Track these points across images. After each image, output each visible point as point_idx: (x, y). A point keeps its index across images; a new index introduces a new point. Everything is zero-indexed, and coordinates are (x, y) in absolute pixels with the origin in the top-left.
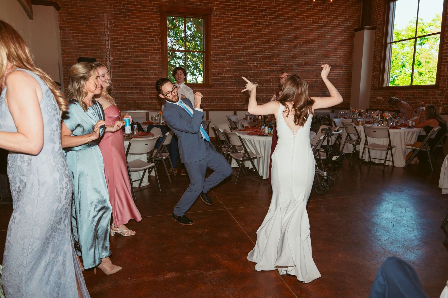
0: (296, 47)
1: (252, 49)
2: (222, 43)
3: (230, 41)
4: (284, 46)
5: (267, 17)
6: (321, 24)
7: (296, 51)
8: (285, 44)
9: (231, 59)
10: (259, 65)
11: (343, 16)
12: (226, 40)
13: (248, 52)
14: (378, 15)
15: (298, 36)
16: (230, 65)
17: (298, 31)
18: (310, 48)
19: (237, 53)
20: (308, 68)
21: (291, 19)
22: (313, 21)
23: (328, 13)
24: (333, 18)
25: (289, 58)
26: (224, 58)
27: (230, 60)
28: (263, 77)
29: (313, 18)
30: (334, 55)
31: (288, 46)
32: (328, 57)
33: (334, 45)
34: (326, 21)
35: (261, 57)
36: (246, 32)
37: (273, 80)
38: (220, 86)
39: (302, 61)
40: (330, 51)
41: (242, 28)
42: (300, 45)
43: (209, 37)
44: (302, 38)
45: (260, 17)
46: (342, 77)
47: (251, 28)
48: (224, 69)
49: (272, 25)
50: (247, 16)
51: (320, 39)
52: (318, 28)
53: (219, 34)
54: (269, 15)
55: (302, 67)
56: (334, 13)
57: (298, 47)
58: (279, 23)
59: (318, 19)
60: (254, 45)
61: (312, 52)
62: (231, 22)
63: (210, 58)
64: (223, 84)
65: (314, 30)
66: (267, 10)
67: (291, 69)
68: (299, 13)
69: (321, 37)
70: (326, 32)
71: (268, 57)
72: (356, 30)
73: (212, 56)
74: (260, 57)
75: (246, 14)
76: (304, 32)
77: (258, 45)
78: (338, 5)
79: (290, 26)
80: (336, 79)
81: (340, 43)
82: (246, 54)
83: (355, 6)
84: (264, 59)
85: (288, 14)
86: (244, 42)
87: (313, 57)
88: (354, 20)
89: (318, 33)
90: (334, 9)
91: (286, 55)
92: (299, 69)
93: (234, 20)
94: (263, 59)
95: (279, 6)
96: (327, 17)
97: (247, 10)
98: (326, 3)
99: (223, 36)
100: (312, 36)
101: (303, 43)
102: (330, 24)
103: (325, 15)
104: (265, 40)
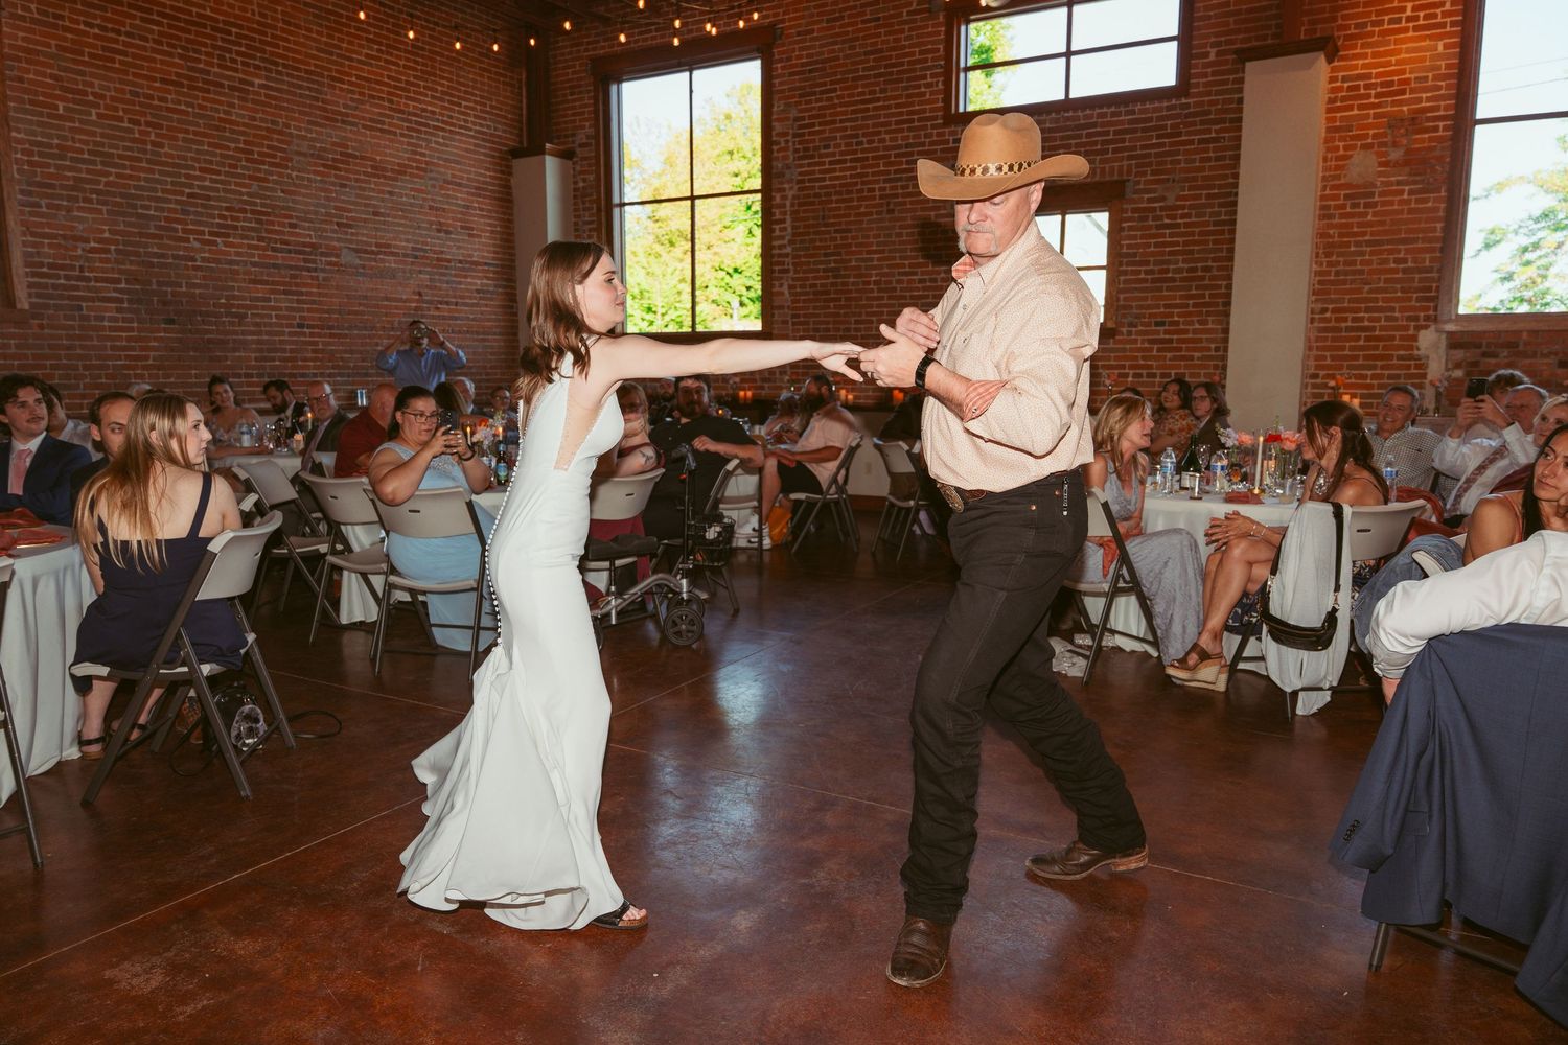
0: (344, 186)
1: (188, 176)
2: (58, 137)
3: (94, 134)
4: (303, 178)
5: (234, 61)
6: (415, 115)
7: (346, 202)
8: (309, 172)
9: (104, 208)
10: (219, 240)
11: (475, 102)
12: (77, 125)
13: (173, 184)
14: (574, 115)
15: (347, 147)
16: (104, 231)
17: (345, 131)
18: (390, 193)
19: (127, 186)
20: (389, 262)
21: (317, 82)
22: (391, 102)
23: (432, 81)
24: (450, 102)
25: (326, 222)
27: (100, 211)
28: (240, 289)
29: (389, 93)
30: (462, 227)
31: (318, 178)
32: (448, 232)
33: (461, 192)
34: (429, 108)
35: (227, 209)
36: (155, 102)
37: (276, 300)
38: (66, 317)
39: (367, 236)
40: (453, 212)
41: (142, 86)
42: (357, 180)
44: (362, 158)
45: (207, 54)
46: (492, 299)
47: (178, 93)
48: (77, 247)
49: (255, 93)
50: (155, 41)
51: (418, 168)
52: (408, 129)
53: (44, 95)
54: (239, 53)
55: (370, 260)
56: (449, 87)
57: (351, 187)
58: (279, 90)
59: (408, 98)
60: (193, 160)
61: (398, 210)
62: (90, 54)
64: (80, 308)
65: (395, 134)
67: (335, 264)
68: (342, 65)
69: (421, 162)
70: (433, 145)
71: (254, 212)
72: (516, 153)
74: (220, 208)
75: (152, 31)
76: (365, 135)
77: (211, 162)
78: (459, 61)
79: (320, 108)
80: (477, 305)
81: (477, 188)
82: (163, 191)
83: (506, 76)
84: (238, 219)
85: (309, 64)
86: (154, 144)
87: (403, 225)
88: (506, 118)
89: (409, 144)
91: (315, 213)
92: (363, 267)
93: (104, 48)
94: (234, 218)
95: (274, 28)
96: (433, 97)
97: (155, 17)
98: (423, 49)
99: (60, 108)
100: (391, 155)
101: (365, 173)
102: (443, 122)
103: (425, 87)
104: (233, 145)
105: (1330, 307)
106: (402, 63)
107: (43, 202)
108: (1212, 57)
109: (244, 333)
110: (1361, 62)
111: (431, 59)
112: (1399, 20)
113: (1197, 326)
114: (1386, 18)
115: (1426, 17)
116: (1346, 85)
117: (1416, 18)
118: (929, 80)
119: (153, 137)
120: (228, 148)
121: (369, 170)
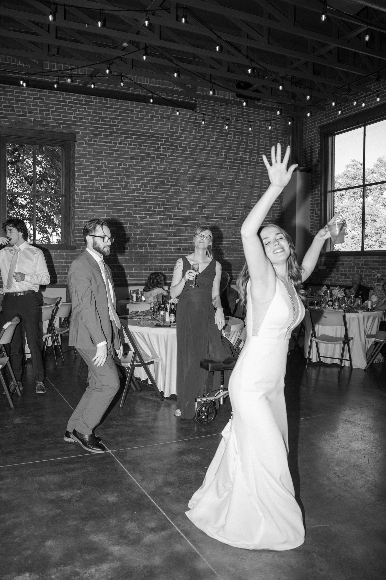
0: (203, 191)
1: (138, 193)
2: (91, 183)
3: (104, 181)
4: (185, 190)
5: (159, 148)
6: (237, 160)
7: (203, 198)
8: (187, 187)
9: (105, 207)
10: (148, 216)
12: (98, 178)
13: (132, 196)
15: (205, 176)
16: (104, 215)
17: (205, 169)
18: (224, 193)
19: (114, 199)
20: (221, 222)
21: (194, 152)
23: (246, 145)
24: (254, 153)
25: (194, 207)
26: (95, 205)
27: (104, 209)
28: (154, 235)
29: (225, 152)
31: (191, 189)
34: (244, 156)
35: (152, 204)
36: (128, 167)
37: (169, 239)
39: (212, 211)
41: (123, 162)
42: (208, 189)
43: (72, 173)
44: (211, 179)
45: (149, 146)
47: (136, 162)
49: (167, 159)
50: (129, 145)
51: (237, 182)
52: (233, 166)
53: (88, 169)
54: (162, 145)
55: (213, 221)
56: (254, 147)
57: (205, 192)
58: (177, 156)
59: (234, 153)
60: (140, 186)
61: (226, 200)
62: (105, 153)
63: (72, 205)
65: (227, 168)
66: (159, 137)
67: (196, 224)
68: (205, 143)
69: (238, 179)
70: (245, 172)
71: (162, 205)
73: (76, 202)
74: (149, 204)
75: (128, 141)
76: (214, 170)
77: (147, 187)
78: (259, 135)
79: (193, 161)
82: (128, 199)
83: (282, 139)
84: (156, 208)
85: (190, 145)
86: (125, 182)
87: (229, 206)
89: (233, 172)
90: (254, 141)
91: (189, 203)
92: (209, 223)
93: (110, 150)
94: (154, 208)
95: (177, 133)
96: (245, 152)
97: (130, 136)
98: (243, 133)
99: (93, 173)
100: (225, 177)
101: (212, 186)
102: (250, 161)
103: (242, 148)
104: (156, 180)
109: (155, 252)
111: (246, 136)
119: (125, 180)
120: (154, 181)
121: (214, 184)
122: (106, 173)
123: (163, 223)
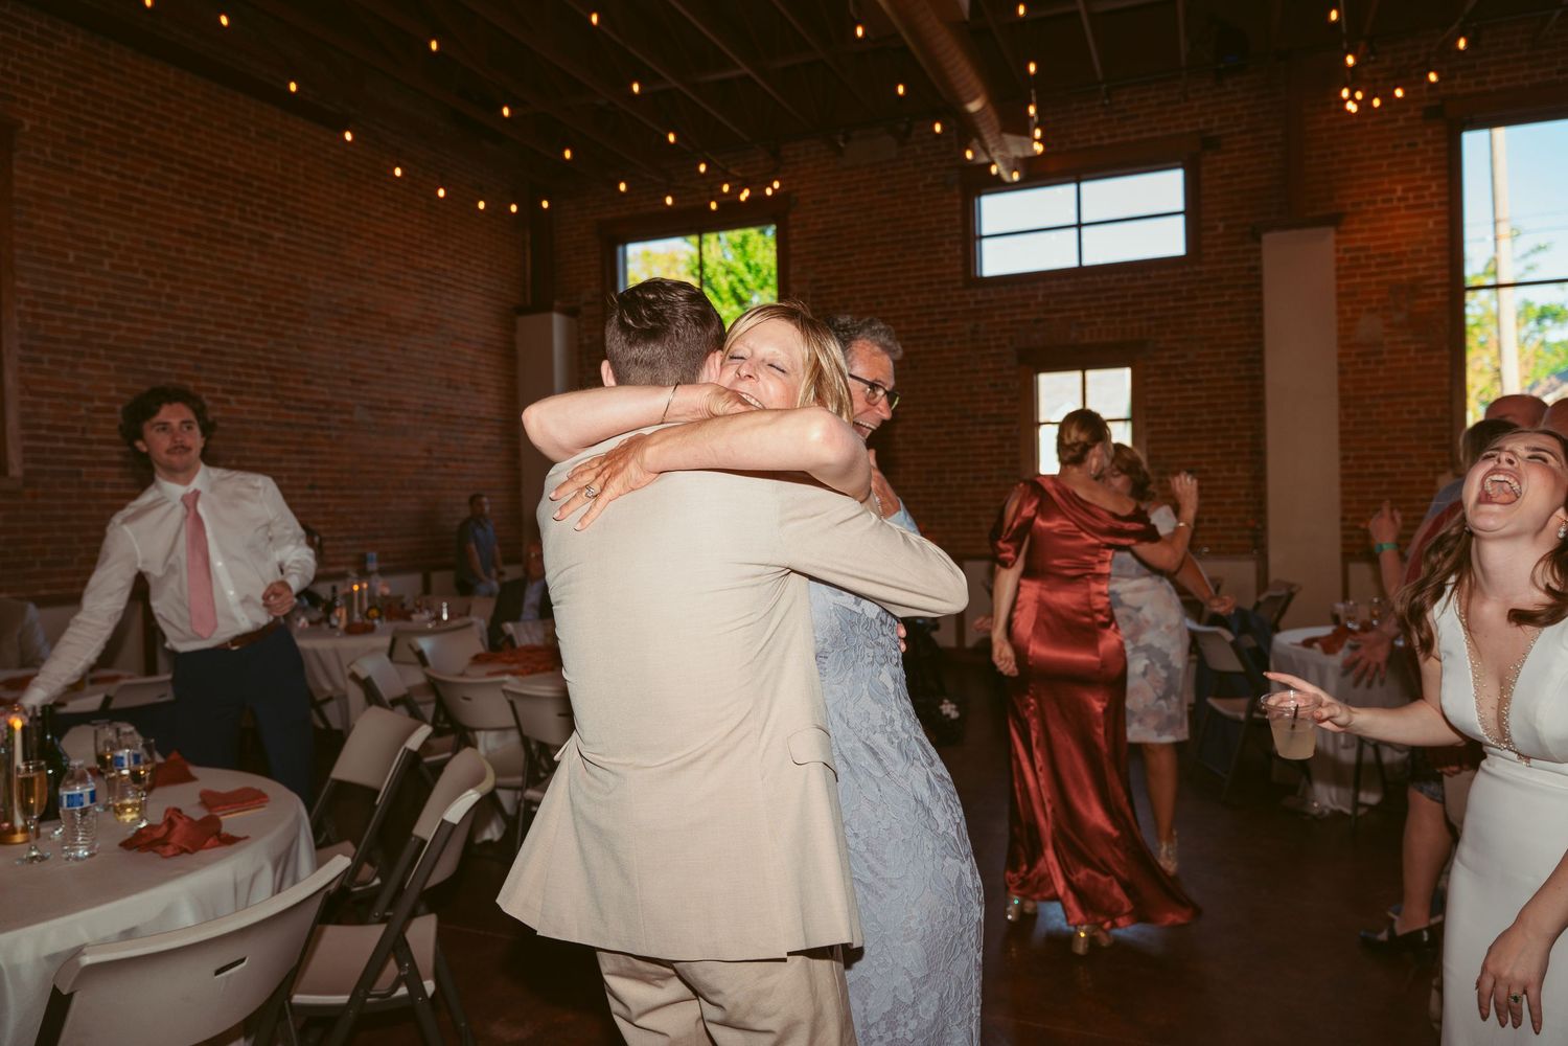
0: (359, 342)
1: (203, 331)
2: (67, 287)
3: (106, 285)
4: (319, 334)
5: (255, 214)
6: (428, 272)
7: (360, 358)
8: (324, 327)
9: (113, 364)
10: (232, 398)
11: (484, 261)
13: (187, 338)
14: (579, 274)
15: (363, 303)
17: (361, 286)
18: (404, 349)
19: (138, 341)
20: (401, 419)
21: (337, 238)
22: (405, 258)
24: (461, 260)
25: (341, 379)
26: (81, 355)
27: (107, 368)
29: (404, 250)
30: (471, 384)
31: (334, 333)
32: (457, 388)
33: (469, 349)
34: (442, 265)
35: (241, 365)
36: (173, 254)
37: (289, 460)
38: (64, 485)
39: (381, 392)
40: (462, 367)
41: (158, 236)
42: (372, 336)
44: (377, 314)
45: (227, 206)
47: (195, 244)
48: (79, 407)
49: (274, 247)
50: (175, 191)
51: (430, 325)
52: (422, 286)
53: (54, 242)
55: (383, 417)
56: (460, 245)
57: (366, 343)
58: (298, 245)
59: (422, 255)
60: (209, 313)
61: (410, 366)
62: (107, 203)
64: (79, 474)
65: (409, 290)
66: (252, 186)
67: (348, 422)
68: (361, 221)
69: (433, 318)
70: (445, 302)
71: (269, 369)
72: (522, 310)
74: (235, 365)
75: (172, 181)
76: (381, 291)
79: (336, 263)
80: (483, 461)
81: (484, 344)
82: (176, 346)
83: (511, 237)
84: (252, 376)
85: (330, 220)
86: (169, 296)
88: (511, 277)
89: (422, 300)
91: (330, 369)
92: (376, 424)
94: (248, 375)
95: (296, 182)
96: (445, 255)
97: (177, 166)
99: (71, 256)
100: (405, 311)
101: (380, 329)
102: (455, 280)
103: (437, 245)
104: (250, 300)
105: (1352, 454)
106: (417, 221)
107: (46, 357)
108: (1221, 229)
110: (1359, 236)
112: (1391, 200)
113: (1226, 474)
114: (1379, 198)
115: (1416, 198)
116: (1348, 256)
117: (1406, 199)
118: (947, 246)
119: (168, 290)
120: (245, 302)
121: (384, 326)
122: (113, 266)
123: (269, 418)
